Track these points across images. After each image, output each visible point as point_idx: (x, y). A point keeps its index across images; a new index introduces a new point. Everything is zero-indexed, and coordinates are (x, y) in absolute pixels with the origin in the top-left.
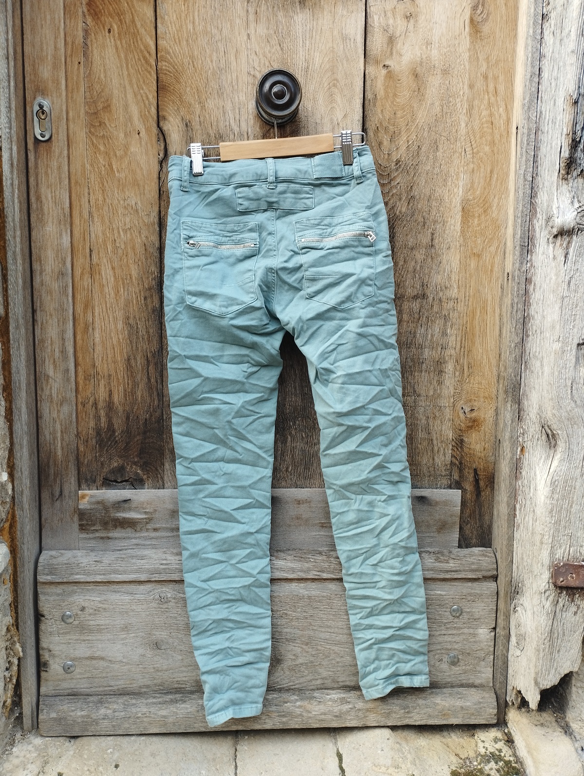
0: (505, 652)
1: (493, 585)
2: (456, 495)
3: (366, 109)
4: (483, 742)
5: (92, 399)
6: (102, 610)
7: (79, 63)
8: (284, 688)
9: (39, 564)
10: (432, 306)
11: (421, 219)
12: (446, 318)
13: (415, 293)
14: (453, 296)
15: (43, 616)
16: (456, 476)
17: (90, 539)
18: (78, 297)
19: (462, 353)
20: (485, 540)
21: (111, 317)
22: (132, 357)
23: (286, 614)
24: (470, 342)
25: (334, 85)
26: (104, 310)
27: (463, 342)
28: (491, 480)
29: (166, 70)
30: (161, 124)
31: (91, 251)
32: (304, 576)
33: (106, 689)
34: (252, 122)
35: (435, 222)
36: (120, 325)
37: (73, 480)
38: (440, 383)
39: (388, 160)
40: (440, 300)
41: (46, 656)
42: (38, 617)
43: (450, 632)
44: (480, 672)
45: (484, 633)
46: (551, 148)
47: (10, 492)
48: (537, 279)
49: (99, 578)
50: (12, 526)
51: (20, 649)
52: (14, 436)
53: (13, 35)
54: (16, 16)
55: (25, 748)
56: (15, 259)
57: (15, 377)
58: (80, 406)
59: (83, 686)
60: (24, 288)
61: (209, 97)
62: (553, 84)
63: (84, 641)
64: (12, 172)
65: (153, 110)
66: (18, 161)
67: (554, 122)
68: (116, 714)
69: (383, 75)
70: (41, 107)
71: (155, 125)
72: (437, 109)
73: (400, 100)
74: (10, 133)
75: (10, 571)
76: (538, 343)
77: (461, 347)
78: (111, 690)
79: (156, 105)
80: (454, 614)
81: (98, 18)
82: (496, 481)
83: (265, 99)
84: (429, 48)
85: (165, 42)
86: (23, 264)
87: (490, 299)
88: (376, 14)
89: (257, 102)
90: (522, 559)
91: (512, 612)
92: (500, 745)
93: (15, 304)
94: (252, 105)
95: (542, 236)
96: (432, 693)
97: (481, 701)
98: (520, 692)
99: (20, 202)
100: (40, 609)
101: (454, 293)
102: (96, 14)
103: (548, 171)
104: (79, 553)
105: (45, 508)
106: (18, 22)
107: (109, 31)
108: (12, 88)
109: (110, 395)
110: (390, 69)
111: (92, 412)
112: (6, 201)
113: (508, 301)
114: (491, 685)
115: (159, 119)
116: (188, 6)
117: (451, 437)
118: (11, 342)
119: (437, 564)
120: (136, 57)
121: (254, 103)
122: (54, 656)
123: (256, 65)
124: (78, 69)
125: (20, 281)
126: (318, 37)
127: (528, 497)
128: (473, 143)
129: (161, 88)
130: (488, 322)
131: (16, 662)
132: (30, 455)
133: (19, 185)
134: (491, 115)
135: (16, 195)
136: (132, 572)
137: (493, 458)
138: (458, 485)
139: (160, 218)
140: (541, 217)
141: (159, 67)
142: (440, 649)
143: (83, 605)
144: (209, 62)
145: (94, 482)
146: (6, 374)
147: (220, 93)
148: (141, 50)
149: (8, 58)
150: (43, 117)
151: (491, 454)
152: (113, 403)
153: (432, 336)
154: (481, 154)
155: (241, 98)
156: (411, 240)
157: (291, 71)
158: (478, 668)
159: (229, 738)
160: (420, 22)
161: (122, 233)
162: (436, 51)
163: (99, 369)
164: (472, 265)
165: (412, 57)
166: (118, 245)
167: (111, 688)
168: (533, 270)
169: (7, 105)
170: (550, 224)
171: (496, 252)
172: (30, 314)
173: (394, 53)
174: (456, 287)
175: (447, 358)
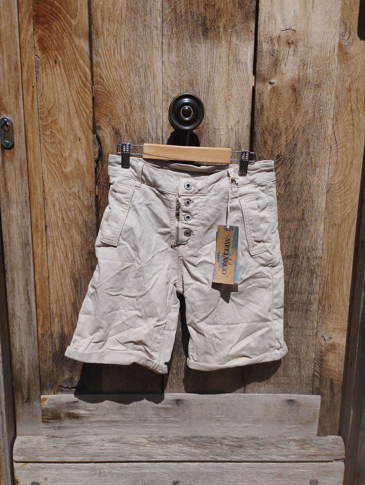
1: (341, 465)
2: (316, 399)
3: (254, 117)
5: (49, 332)
6: (59, 480)
7: (33, 87)
10: (302, 263)
11: (294, 199)
12: (312, 272)
13: (290, 254)
14: (318, 256)
15: (18, 483)
16: (317, 385)
17: (50, 428)
18: (37, 260)
19: (324, 297)
21: (62, 274)
24: (330, 289)
25: (229, 99)
26: (57, 268)
27: (325, 289)
29: (100, 91)
30: (97, 132)
31: (46, 226)
32: (203, 458)
35: (306, 201)
36: (68, 279)
37: (37, 388)
38: (307, 319)
39: (271, 155)
40: (308, 258)
42: (15, 483)
49: (56, 459)
58: (40, 336)
61: (133, 111)
65: (91, 123)
69: (268, 90)
70: (5, 122)
71: (92, 132)
72: (310, 116)
73: (281, 109)
77: (323, 293)
79: (92, 118)
81: (47, 52)
84: (305, 67)
85: (99, 69)
88: (264, 42)
100: (16, 478)
101: (319, 253)
102: (45, 49)
105: (18, 407)
109: (62, 328)
110: (274, 85)
111: (49, 341)
115: (95, 129)
117: (314, 357)
119: (301, 451)
120: (77, 81)
123: (169, 85)
124: (33, 90)
126: (217, 62)
128: (337, 141)
129: (96, 105)
134: (353, 119)
136: (79, 455)
138: (318, 392)
139: (97, 202)
141: (95, 89)
143: (46, 476)
145: (52, 388)
148: (80, 76)
150: (6, 130)
152: (65, 334)
153: (301, 284)
154: (344, 149)
155: (157, 111)
156: (287, 214)
160: (299, 47)
161: (68, 213)
162: (311, 70)
163: (54, 311)
165: (292, 75)
173: (278, 73)
174: (320, 249)
175: (312, 301)
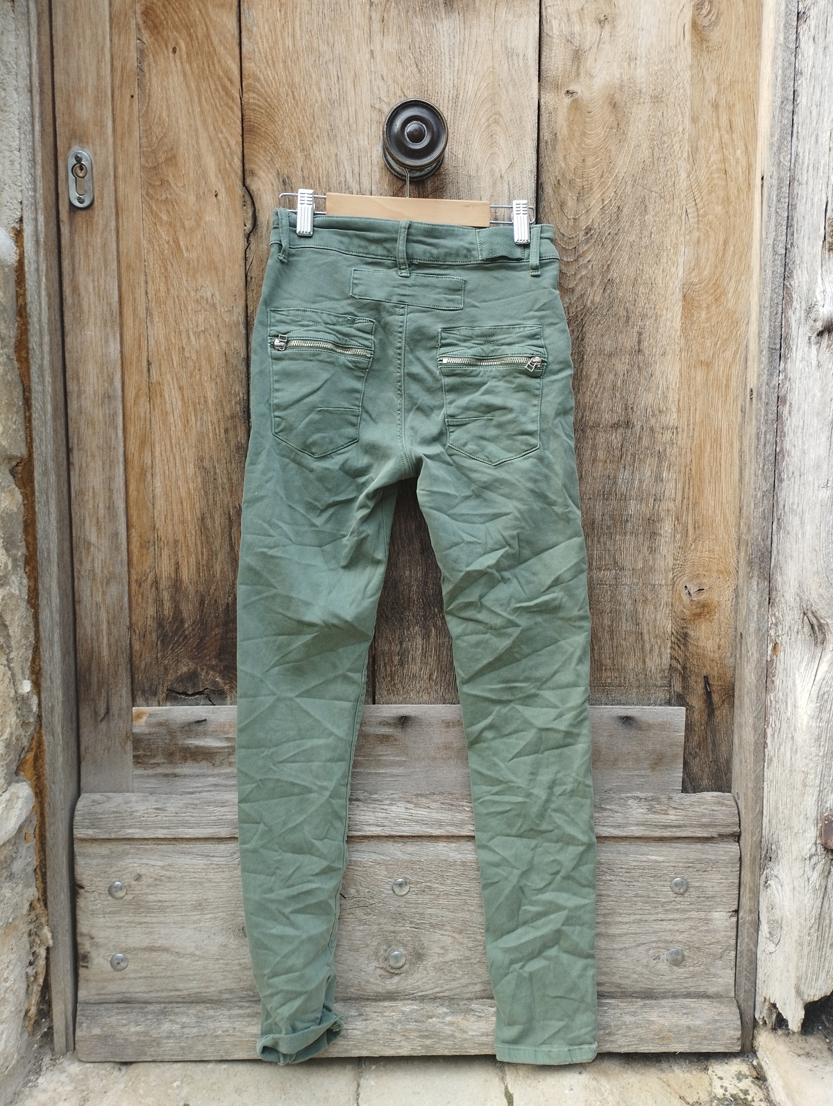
0: (752, 946)
1: (733, 848)
2: (678, 715)
3: (542, 155)
4: (721, 1078)
5: (151, 576)
6: (166, 880)
7: (132, 97)
8: (427, 995)
9: (76, 813)
10: (640, 438)
11: (622, 313)
12: (661, 456)
13: (616, 420)
14: (671, 424)
15: (82, 887)
16: (678, 687)
17: (149, 776)
18: (131, 429)
19: (684, 507)
20: (721, 782)
21: (177, 457)
22: (208, 515)
23: (430, 887)
24: (696, 490)
25: (496, 122)
26: (168, 447)
27: (687, 490)
28: (729, 693)
29: (255, 104)
30: (248, 181)
31: (149, 363)
32: (454, 831)
33: (172, 994)
34: (377, 176)
35: (644, 316)
36: (191, 470)
37: (124, 691)
38: (652, 550)
39: (575, 227)
40: (652, 429)
41: (85, 945)
42: (75, 889)
43: (671, 917)
44: (715, 975)
45: (721, 918)
46: (812, 205)
47: (35, 708)
48: (794, 397)
49: (161, 833)
50: (37, 758)
51: (49, 935)
52: (41, 628)
53: (38, 58)
54: (42, 32)
55: (55, 1078)
56: (42, 376)
57: (42, 544)
58: (134, 586)
59: (138, 989)
60: (55, 418)
61: (315, 142)
62: (814, 113)
63: (140, 923)
64: (37, 252)
65: (237, 162)
66: (46, 236)
67: (816, 168)
68: (186, 1030)
69: (565, 105)
70: (78, 160)
71: (240, 183)
72: (645, 153)
73: (591, 141)
74: (34, 196)
75: (35, 822)
76: (796, 490)
77: (683, 498)
78: (178, 996)
79: (240, 154)
80: (676, 890)
81: (158, 32)
82: (736, 694)
83: (395, 142)
84: (633, 66)
85: (253, 64)
86: (54, 382)
87: (725, 427)
88: (555, 18)
89: (385, 149)
90: (777, 808)
91: (761, 887)
92: (747, 1084)
93: (41, 440)
94: (377, 151)
95: (801, 334)
96: (645, 1006)
97: (717, 1018)
98: (774, 1005)
99: (49, 295)
100: (78, 877)
101: (672, 418)
102: (155, 27)
103: (809, 239)
104: (133, 797)
105: (85, 731)
106: (46, 40)
107: (174, 51)
108: (37, 134)
109: (177, 569)
110: (575, 96)
111: (151, 595)
112: (28, 294)
113: (751, 430)
114: (732, 994)
115: (245, 174)
116: (286, 13)
117: (669, 630)
118: (37, 494)
119: (651, 816)
120: (213, 87)
121: (380, 150)
122: (97, 945)
123: (383, 95)
124: (131, 105)
125: (49, 407)
126: (471, 53)
127: (784, 717)
128: (698, 201)
129: (247, 130)
130: (723, 462)
131: (43, 953)
132: (64, 656)
133: (47, 270)
134: (724, 160)
135: (43, 286)
136: (208, 825)
137: (732, 660)
138: (680, 700)
139: (247, 316)
140: (798, 307)
141: (244, 100)
142: (656, 942)
143: (139, 871)
144: (316, 92)
145: (155, 694)
146: (30, 539)
147: (332, 135)
148: (219, 77)
149: (31, 91)
150: (81, 175)
151: (729, 654)
152: (181, 581)
153: (641, 482)
154: (711, 217)
155: (361, 142)
156: (609, 342)
157: (432, 102)
158: (713, 970)
159: (349, 1067)
160: (619, 28)
161: (192, 338)
162: (643, 70)
163: (161, 533)
164: (698, 379)
165: (608, 78)
166: (187, 355)
167: (178, 993)
168: (787, 384)
169: (30, 157)
170: (813, 316)
171: (734, 358)
172: (63, 455)
173: (582, 74)
174: (674, 410)
175: (663, 514)
